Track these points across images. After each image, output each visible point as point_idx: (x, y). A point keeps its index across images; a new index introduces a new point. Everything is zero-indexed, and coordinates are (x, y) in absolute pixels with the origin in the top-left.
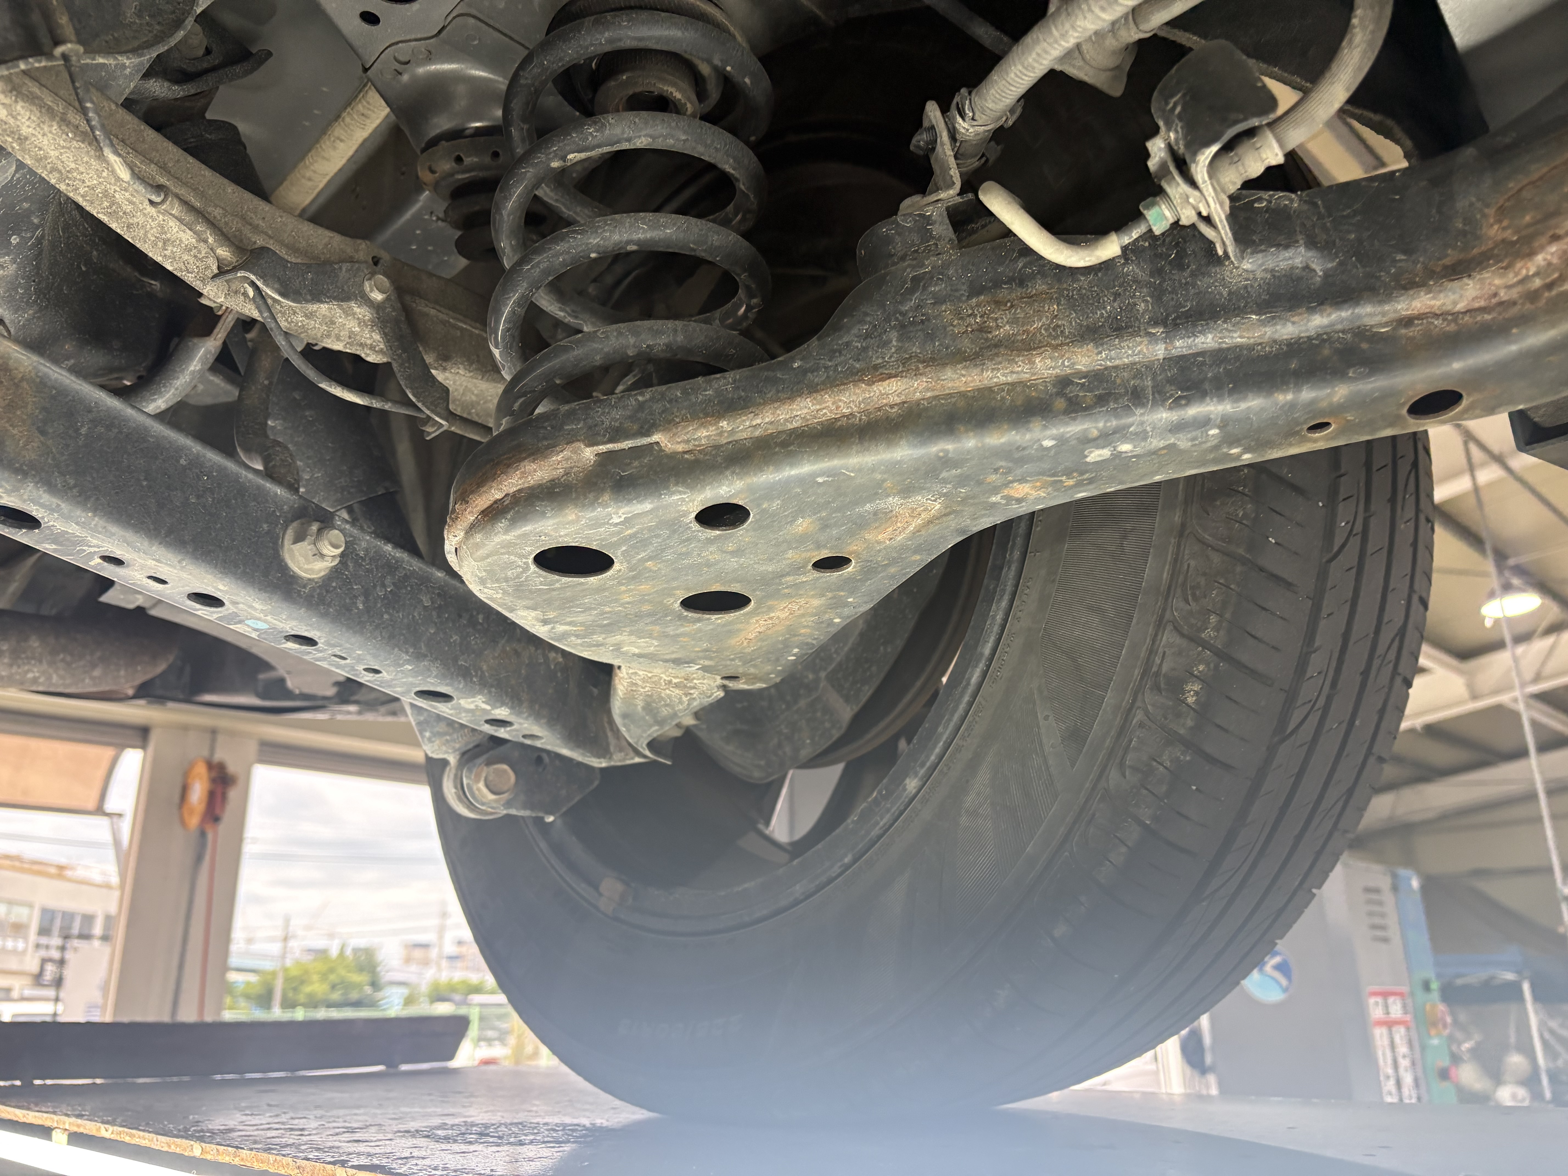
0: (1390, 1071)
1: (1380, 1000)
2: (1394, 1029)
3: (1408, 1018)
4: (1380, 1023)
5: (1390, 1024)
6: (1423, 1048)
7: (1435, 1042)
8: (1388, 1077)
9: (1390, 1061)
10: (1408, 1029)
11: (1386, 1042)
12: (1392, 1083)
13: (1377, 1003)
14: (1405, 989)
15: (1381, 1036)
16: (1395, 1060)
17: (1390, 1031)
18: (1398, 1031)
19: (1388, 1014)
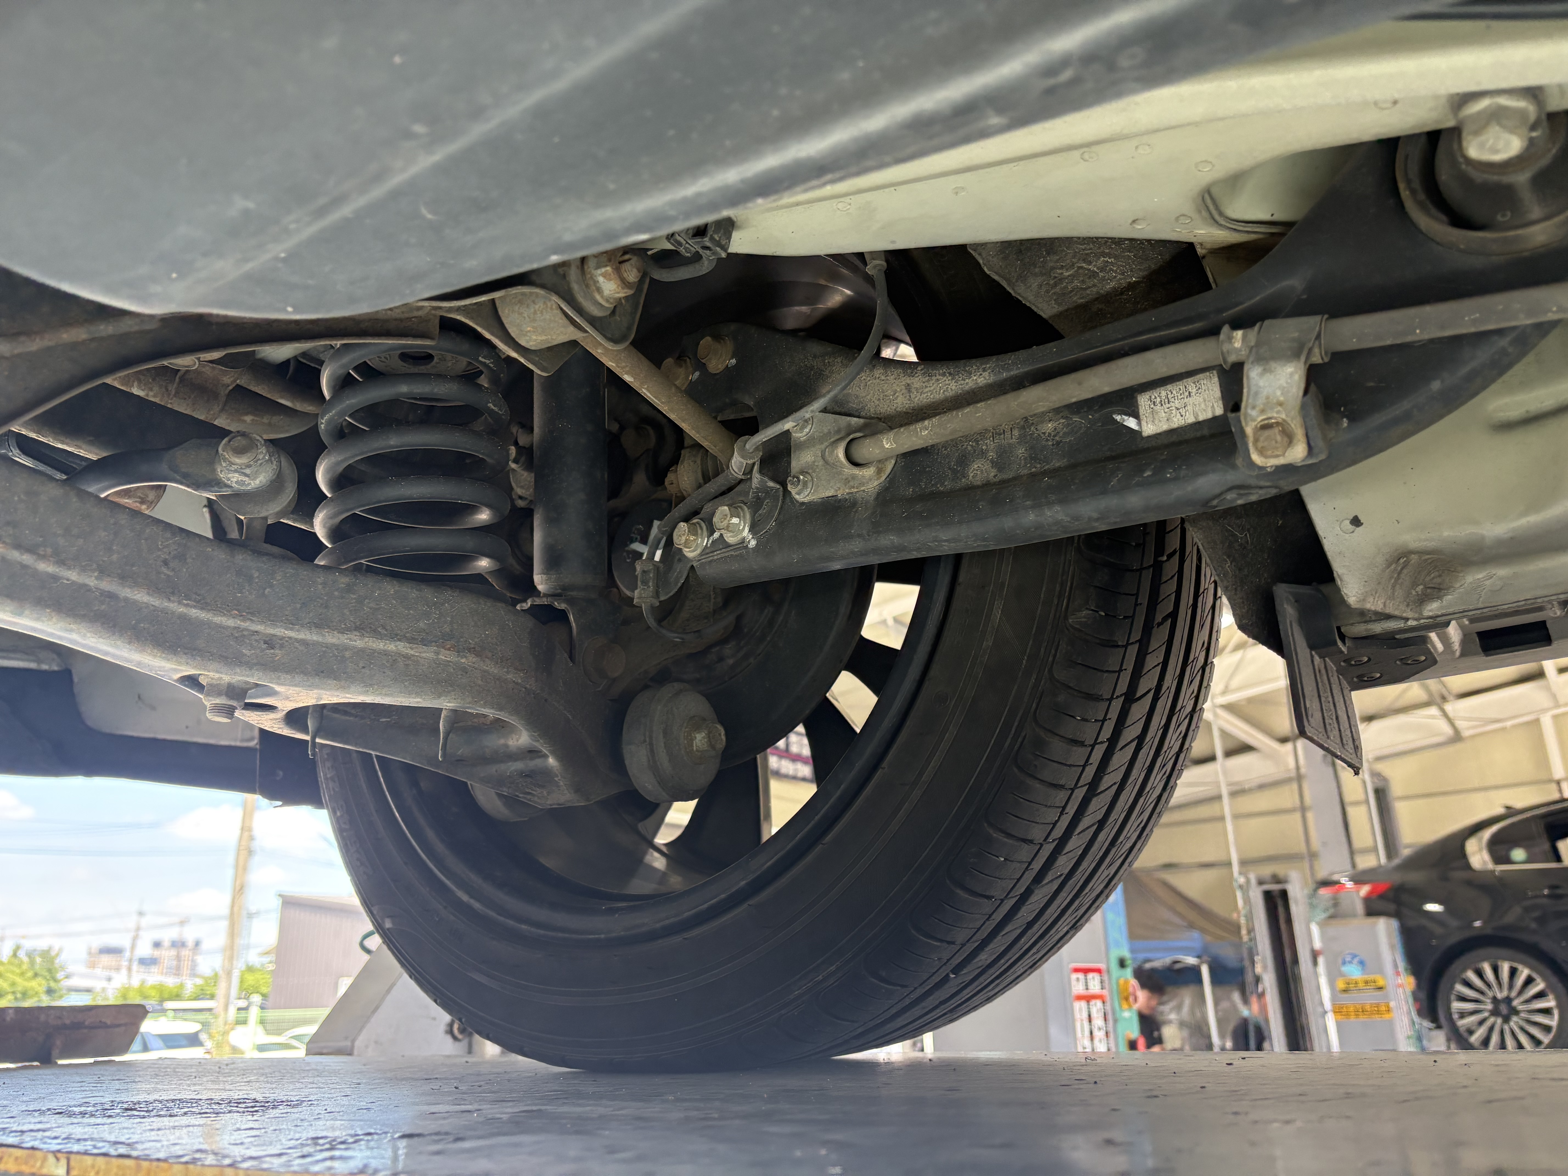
0: (1087, 1042)
1: (1081, 976)
2: (1093, 1002)
3: (1105, 992)
4: (1079, 998)
5: (1088, 998)
6: (1116, 1021)
7: (1126, 1014)
9: (1087, 1033)
10: (1104, 1003)
11: (1085, 1015)
13: (1078, 979)
14: (1102, 966)
15: (1081, 1010)
16: (1091, 1033)
17: (1088, 1005)
18: (1095, 1005)
19: (1087, 989)
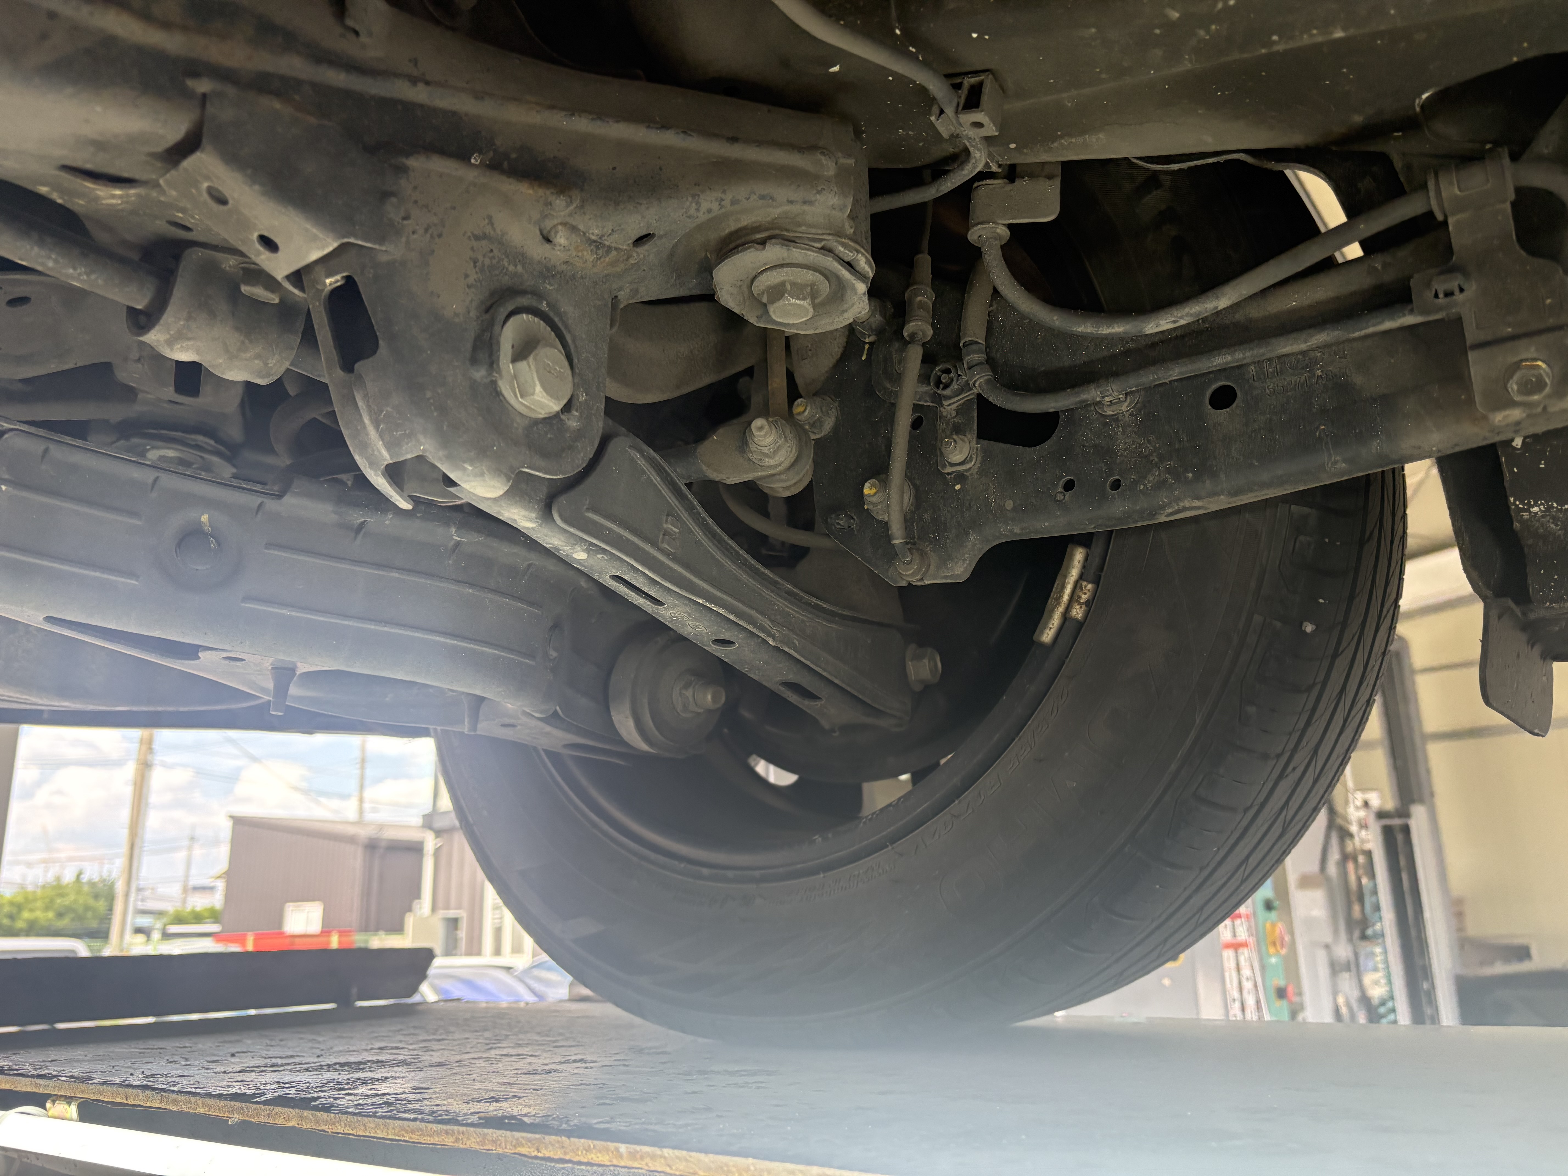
0: (1236, 994)
1: (1229, 923)
2: (1240, 950)
4: (1228, 946)
5: (1236, 946)
6: (1263, 968)
7: (1274, 961)
8: (1234, 1000)
9: (1236, 984)
10: (1251, 951)
11: (1233, 965)
12: (1237, 1005)
13: (1226, 927)
15: (1229, 959)
16: (1240, 983)
17: (1236, 953)
18: (1243, 953)
19: (1235, 936)
